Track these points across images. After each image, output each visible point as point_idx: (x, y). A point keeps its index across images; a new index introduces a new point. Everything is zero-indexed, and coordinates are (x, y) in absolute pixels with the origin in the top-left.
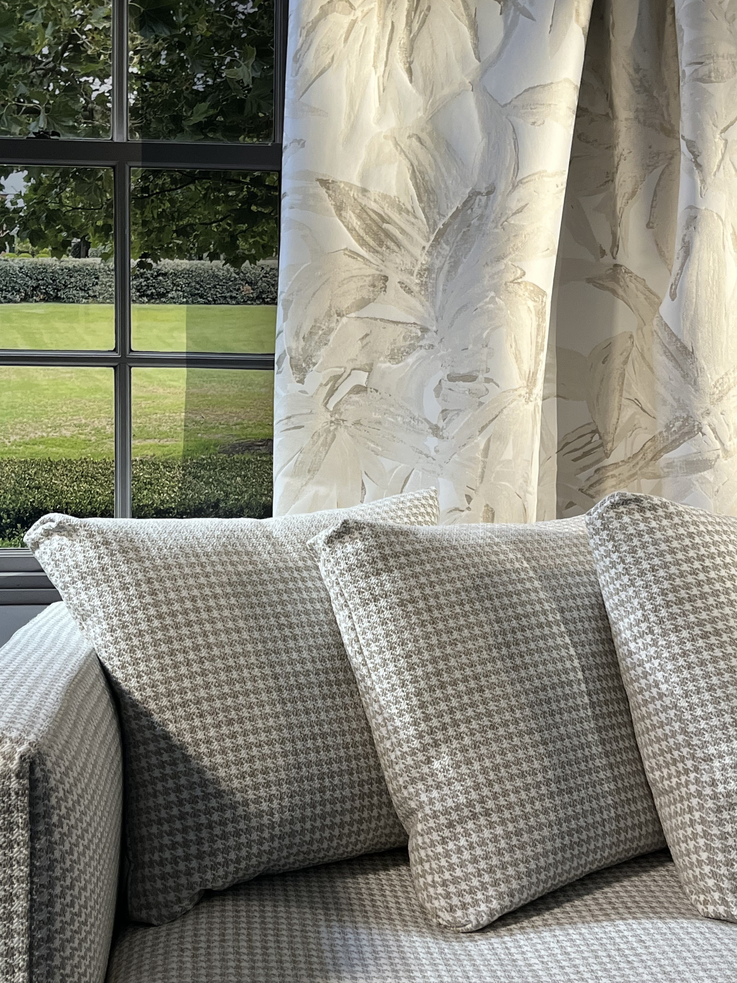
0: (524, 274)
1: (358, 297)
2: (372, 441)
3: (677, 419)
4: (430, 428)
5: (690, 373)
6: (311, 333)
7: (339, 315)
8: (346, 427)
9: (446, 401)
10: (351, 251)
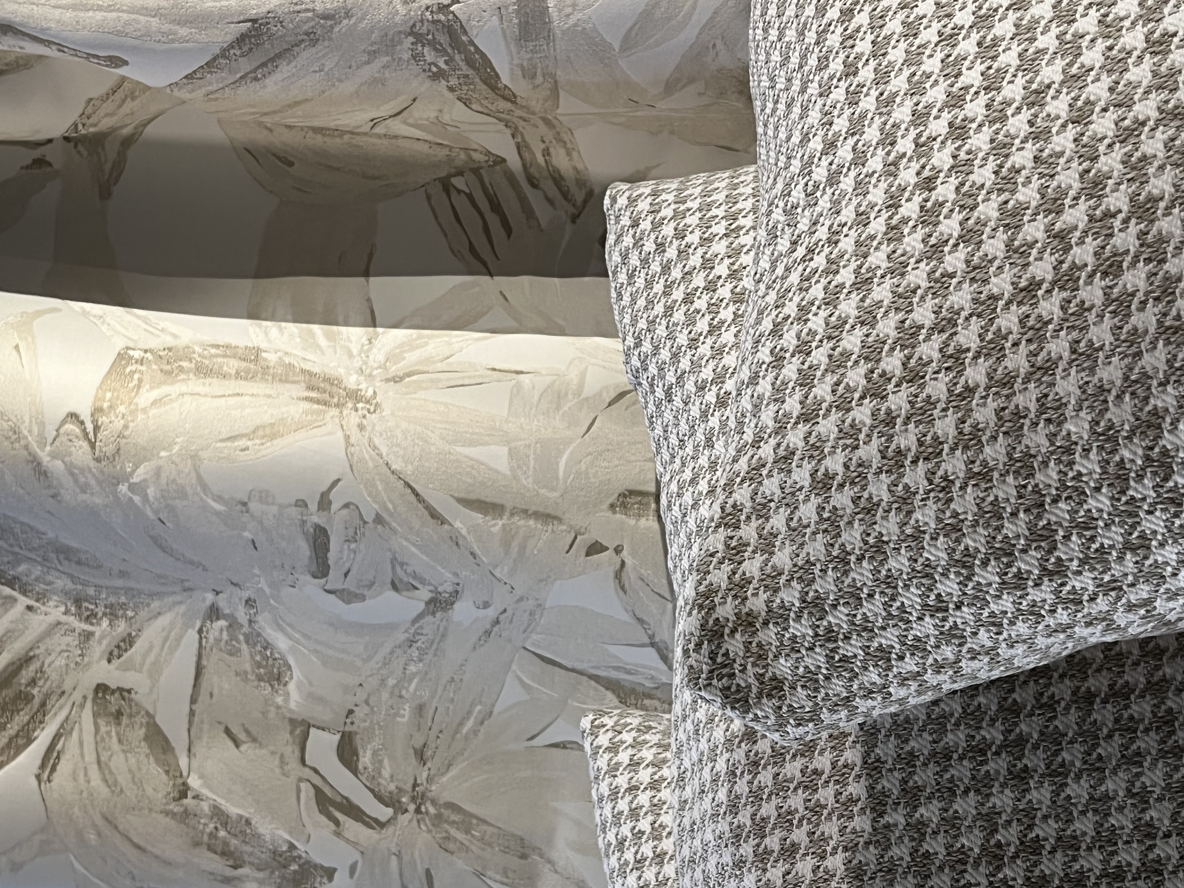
0: (73, 416)
1: (144, 748)
2: (461, 724)
3: (416, 57)
4: (433, 614)
5: (305, 28)
6: (223, 854)
7: (183, 794)
8: (430, 780)
9: (372, 584)
10: (43, 766)
